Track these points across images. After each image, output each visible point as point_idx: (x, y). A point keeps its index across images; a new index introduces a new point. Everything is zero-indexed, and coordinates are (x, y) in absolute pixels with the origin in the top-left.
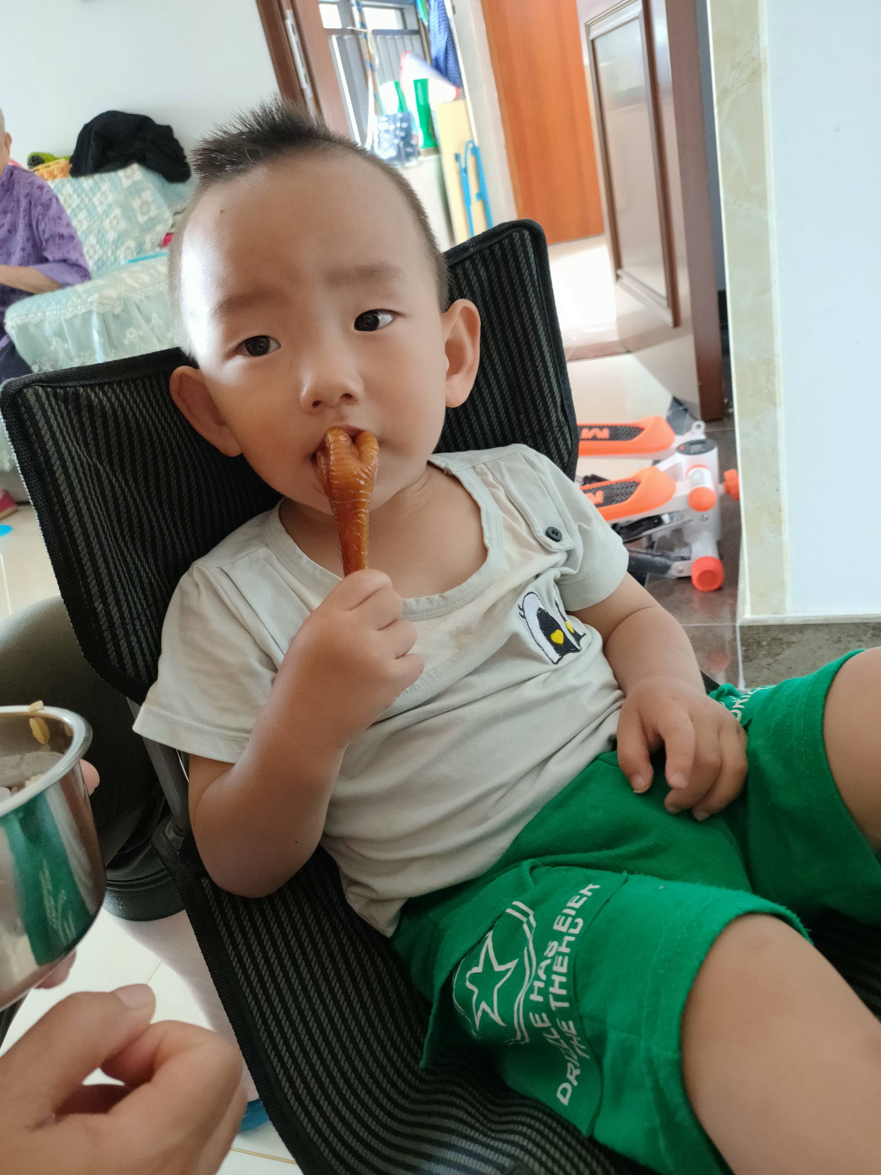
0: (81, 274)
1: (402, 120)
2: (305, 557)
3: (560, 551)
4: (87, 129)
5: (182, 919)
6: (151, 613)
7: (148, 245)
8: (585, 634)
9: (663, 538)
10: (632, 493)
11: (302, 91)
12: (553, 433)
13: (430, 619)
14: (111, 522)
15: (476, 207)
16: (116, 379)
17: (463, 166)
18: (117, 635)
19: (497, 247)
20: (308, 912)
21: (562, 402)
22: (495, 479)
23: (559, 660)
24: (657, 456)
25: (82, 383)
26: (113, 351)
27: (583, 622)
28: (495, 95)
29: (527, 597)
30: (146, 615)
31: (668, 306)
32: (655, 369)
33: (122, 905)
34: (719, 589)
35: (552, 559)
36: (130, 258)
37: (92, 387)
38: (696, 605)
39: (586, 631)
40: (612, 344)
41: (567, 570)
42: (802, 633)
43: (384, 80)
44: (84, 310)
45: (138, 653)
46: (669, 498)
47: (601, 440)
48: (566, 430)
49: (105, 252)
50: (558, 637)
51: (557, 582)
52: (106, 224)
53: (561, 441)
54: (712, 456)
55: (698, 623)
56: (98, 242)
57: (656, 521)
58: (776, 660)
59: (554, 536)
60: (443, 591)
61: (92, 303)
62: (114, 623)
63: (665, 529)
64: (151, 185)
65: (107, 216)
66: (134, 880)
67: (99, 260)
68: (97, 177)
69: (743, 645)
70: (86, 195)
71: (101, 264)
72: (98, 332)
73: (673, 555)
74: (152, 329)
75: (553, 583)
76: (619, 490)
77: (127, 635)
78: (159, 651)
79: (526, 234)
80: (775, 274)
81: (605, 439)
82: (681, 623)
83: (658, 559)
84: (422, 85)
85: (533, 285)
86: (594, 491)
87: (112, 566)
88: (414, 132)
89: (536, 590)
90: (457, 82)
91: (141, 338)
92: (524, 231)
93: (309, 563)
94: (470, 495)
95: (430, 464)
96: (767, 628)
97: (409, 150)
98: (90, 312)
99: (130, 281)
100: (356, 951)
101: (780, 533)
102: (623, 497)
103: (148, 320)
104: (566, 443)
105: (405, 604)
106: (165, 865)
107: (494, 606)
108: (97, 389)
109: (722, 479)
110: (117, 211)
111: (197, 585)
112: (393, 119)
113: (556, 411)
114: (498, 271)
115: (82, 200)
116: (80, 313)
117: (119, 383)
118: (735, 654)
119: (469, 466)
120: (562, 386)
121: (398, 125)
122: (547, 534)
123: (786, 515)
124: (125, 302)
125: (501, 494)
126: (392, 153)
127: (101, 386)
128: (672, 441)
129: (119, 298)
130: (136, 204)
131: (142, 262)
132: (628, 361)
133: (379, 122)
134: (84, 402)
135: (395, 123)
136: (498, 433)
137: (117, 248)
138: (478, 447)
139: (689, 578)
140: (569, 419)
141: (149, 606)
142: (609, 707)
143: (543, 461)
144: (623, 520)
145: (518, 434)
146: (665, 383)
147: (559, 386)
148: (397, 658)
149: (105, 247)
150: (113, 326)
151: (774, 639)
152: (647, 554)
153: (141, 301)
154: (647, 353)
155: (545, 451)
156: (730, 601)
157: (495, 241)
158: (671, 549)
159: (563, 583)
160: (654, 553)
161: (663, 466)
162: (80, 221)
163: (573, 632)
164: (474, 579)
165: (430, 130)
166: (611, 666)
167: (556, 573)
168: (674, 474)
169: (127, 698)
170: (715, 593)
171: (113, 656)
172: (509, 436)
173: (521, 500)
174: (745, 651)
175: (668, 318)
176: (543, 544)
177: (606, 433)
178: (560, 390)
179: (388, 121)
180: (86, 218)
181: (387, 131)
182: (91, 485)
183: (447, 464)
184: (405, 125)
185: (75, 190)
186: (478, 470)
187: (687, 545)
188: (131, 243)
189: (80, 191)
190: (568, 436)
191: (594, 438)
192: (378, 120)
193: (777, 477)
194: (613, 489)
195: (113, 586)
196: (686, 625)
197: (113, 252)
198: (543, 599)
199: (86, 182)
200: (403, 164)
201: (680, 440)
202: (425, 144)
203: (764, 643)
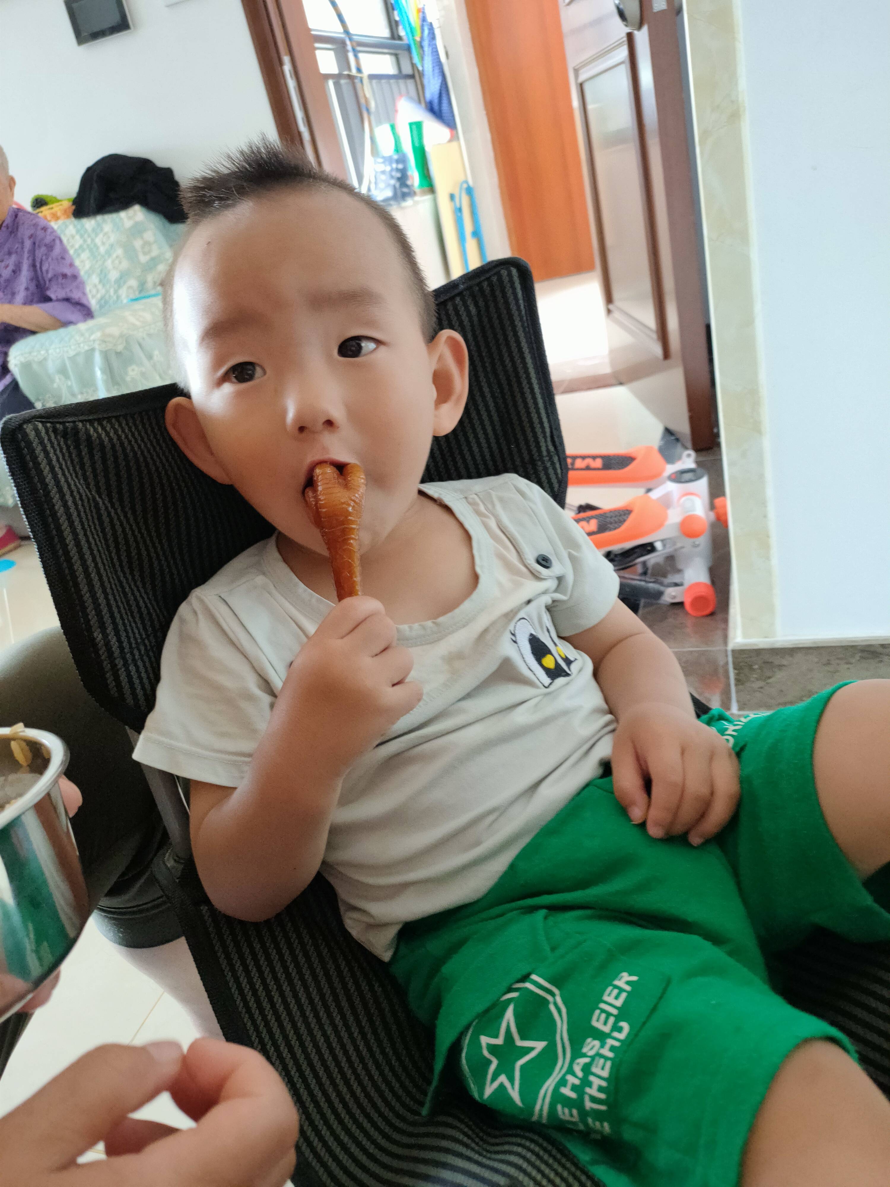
0: (85, 312)
1: (398, 161)
2: (302, 585)
3: (550, 577)
4: (89, 171)
5: (181, 946)
6: (150, 642)
7: (150, 284)
8: (576, 659)
9: (657, 565)
10: (625, 521)
11: (300, 134)
12: (543, 462)
13: (423, 645)
14: (110, 553)
15: (471, 245)
16: (115, 414)
17: (458, 206)
18: (116, 665)
19: (485, 284)
20: (307, 939)
21: (551, 432)
22: (487, 508)
23: (551, 684)
24: (649, 484)
25: (81, 418)
26: (116, 387)
27: (576, 647)
28: (488, 136)
29: (519, 623)
30: (145, 646)
31: (659, 338)
32: (647, 400)
33: (122, 932)
34: (712, 614)
35: (542, 586)
36: (132, 296)
37: (91, 422)
38: (689, 630)
39: (578, 657)
40: (605, 376)
41: (558, 596)
42: (792, 656)
43: (379, 122)
44: (86, 348)
45: (137, 681)
46: (660, 525)
47: (595, 469)
48: (556, 459)
49: (107, 291)
50: (549, 662)
51: (549, 609)
52: (109, 263)
53: (551, 471)
54: (702, 485)
55: (691, 647)
56: (100, 281)
57: (649, 548)
58: (768, 683)
59: (544, 563)
60: (436, 618)
61: (94, 341)
62: (113, 653)
63: (658, 556)
64: (152, 226)
65: (110, 255)
66: (134, 907)
67: (102, 298)
68: (99, 218)
69: (735, 668)
70: (89, 236)
71: (104, 302)
72: (101, 369)
73: (666, 581)
74: (154, 366)
75: (544, 609)
76: (614, 518)
77: (126, 664)
78: (157, 678)
79: (514, 271)
80: (758, 307)
81: (598, 469)
82: (670, 648)
83: (651, 585)
84: (417, 128)
85: (521, 320)
86: (588, 519)
87: (111, 597)
88: (409, 173)
89: (528, 616)
90: (451, 124)
91: (143, 374)
92: (512, 268)
93: (305, 591)
94: (461, 525)
95: (421, 493)
96: (758, 652)
97: (405, 190)
98: (93, 350)
99: (132, 319)
100: (353, 976)
101: (768, 558)
102: (616, 525)
103: (150, 357)
104: (556, 473)
105: (398, 630)
106: (163, 892)
107: (486, 631)
108: (96, 425)
109: (712, 507)
110: (119, 251)
111: (195, 612)
112: (388, 160)
113: (546, 441)
114: (487, 307)
115: (85, 241)
116: (83, 351)
117: (117, 418)
118: (728, 677)
119: (462, 496)
120: (551, 417)
121: (394, 166)
122: (538, 562)
123: (774, 540)
124: (127, 340)
125: (493, 524)
126: (389, 193)
127: (100, 421)
128: (663, 470)
129: (121, 336)
130: (138, 244)
131: (144, 301)
132: (621, 393)
133: (375, 164)
134: (82, 436)
135: (391, 164)
136: (490, 463)
137: (120, 287)
138: (470, 477)
139: (681, 604)
140: (559, 448)
141: (148, 636)
142: (599, 731)
143: (534, 491)
144: (617, 548)
145: (509, 465)
146: (657, 414)
147: (548, 417)
148: (394, 685)
149: (108, 287)
150: (115, 363)
151: (766, 663)
152: (640, 580)
153: (143, 339)
154: (638, 384)
155: (536, 480)
156: (723, 626)
157: (483, 278)
158: (665, 576)
159: (554, 609)
160: (647, 579)
161: (655, 495)
162: (82, 262)
163: (564, 657)
164: (467, 606)
165: (425, 172)
166: (602, 691)
167: (547, 599)
168: (666, 502)
169: (127, 727)
170: (709, 618)
171: (112, 684)
172: (501, 466)
173: (512, 528)
174: (737, 674)
175: (657, 350)
176: (533, 571)
177: (599, 463)
178: (549, 421)
179: (384, 163)
180: (88, 258)
181: (383, 172)
182: (90, 517)
183: (440, 494)
184: (400, 166)
185: (78, 231)
186: (470, 500)
187: (679, 571)
188: (133, 283)
189: (82, 232)
190: (558, 466)
191: (588, 468)
192: (375, 160)
193: (764, 503)
194: (607, 517)
195: (112, 616)
196: (676, 650)
197: (116, 292)
198: (534, 625)
199: (89, 223)
200: (399, 204)
201: (671, 469)
202: (421, 185)
203: (756, 667)
